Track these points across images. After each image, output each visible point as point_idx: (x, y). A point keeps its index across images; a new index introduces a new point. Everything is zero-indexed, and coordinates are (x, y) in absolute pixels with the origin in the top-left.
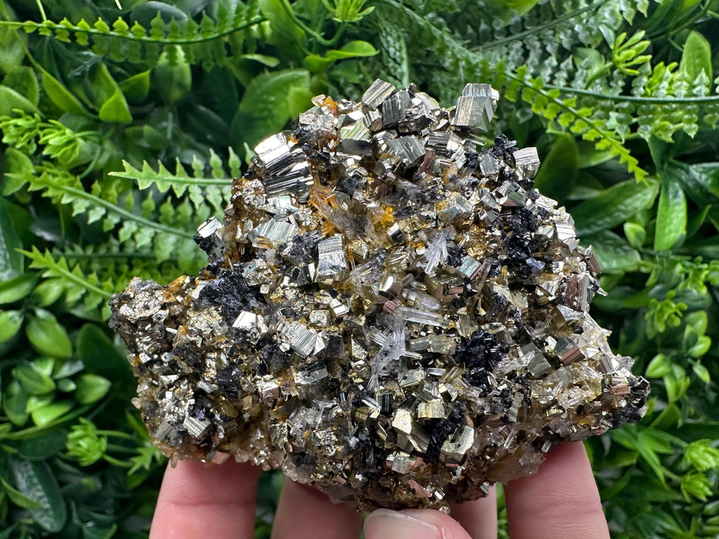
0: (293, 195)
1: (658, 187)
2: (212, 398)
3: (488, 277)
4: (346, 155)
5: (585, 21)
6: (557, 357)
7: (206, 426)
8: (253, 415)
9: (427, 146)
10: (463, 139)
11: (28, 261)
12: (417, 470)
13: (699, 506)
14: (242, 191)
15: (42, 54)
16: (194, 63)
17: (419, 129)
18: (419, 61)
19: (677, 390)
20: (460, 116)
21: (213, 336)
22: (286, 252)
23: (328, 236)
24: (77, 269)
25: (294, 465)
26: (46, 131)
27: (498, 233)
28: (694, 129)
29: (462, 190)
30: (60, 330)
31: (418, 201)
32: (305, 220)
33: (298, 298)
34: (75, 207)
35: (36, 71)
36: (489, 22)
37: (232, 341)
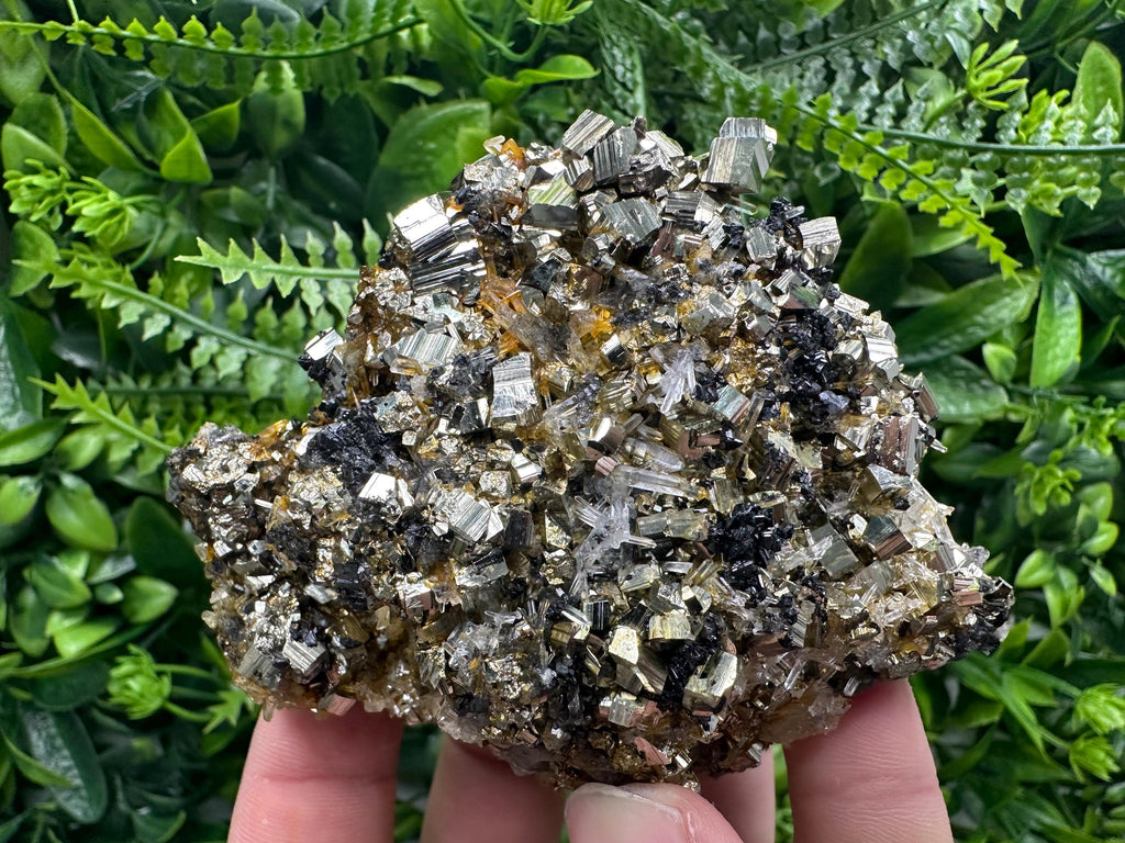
0: (454, 292)
1: (1037, 289)
2: (328, 611)
3: (759, 420)
4: (537, 229)
5: (923, 25)
6: (867, 546)
7: (318, 655)
8: (393, 638)
9: (663, 214)
10: (721, 205)
11: (49, 397)
12: (649, 720)
13: (1098, 789)
14: (374, 285)
15: (72, 74)
16: (309, 89)
17: (650, 188)
18: (661, 88)
19: (1065, 607)
20: (716, 168)
21: (329, 512)
22: (443, 379)
23: (508, 356)
24: (126, 410)
25: (455, 714)
26: (76, 194)
27: (774, 350)
28: (1094, 195)
29: (718, 283)
30: (98, 507)
31: (650, 301)
32: (474, 331)
33: (461, 453)
34: (123, 313)
35: (63, 103)
36: (773, 28)
37: (358, 519)
